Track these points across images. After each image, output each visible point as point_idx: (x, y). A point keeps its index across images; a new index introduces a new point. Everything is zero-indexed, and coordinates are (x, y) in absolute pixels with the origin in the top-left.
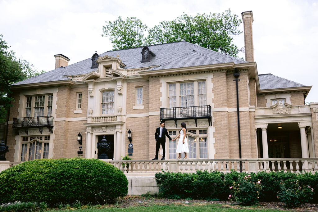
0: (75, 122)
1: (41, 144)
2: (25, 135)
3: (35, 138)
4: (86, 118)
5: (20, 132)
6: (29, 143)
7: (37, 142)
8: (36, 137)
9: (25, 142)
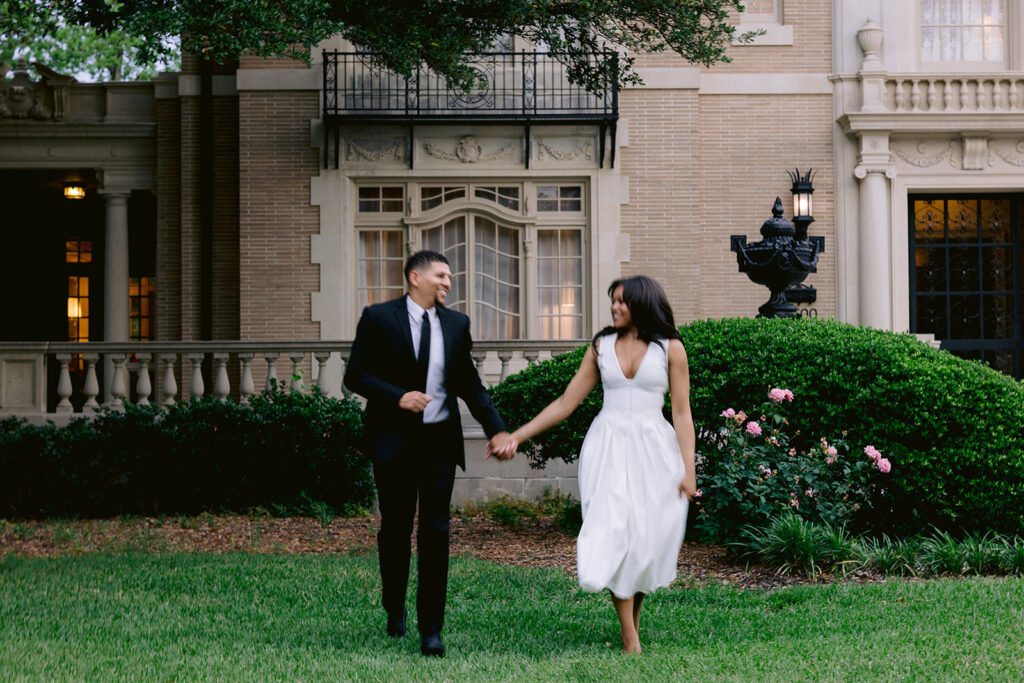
0: (745, 102)
1: (511, 235)
2: (387, 168)
3: (461, 194)
4: (823, 77)
5: (342, 148)
6: (418, 225)
7: (485, 224)
8: (471, 190)
9: (386, 220)
